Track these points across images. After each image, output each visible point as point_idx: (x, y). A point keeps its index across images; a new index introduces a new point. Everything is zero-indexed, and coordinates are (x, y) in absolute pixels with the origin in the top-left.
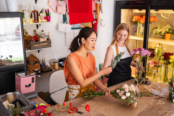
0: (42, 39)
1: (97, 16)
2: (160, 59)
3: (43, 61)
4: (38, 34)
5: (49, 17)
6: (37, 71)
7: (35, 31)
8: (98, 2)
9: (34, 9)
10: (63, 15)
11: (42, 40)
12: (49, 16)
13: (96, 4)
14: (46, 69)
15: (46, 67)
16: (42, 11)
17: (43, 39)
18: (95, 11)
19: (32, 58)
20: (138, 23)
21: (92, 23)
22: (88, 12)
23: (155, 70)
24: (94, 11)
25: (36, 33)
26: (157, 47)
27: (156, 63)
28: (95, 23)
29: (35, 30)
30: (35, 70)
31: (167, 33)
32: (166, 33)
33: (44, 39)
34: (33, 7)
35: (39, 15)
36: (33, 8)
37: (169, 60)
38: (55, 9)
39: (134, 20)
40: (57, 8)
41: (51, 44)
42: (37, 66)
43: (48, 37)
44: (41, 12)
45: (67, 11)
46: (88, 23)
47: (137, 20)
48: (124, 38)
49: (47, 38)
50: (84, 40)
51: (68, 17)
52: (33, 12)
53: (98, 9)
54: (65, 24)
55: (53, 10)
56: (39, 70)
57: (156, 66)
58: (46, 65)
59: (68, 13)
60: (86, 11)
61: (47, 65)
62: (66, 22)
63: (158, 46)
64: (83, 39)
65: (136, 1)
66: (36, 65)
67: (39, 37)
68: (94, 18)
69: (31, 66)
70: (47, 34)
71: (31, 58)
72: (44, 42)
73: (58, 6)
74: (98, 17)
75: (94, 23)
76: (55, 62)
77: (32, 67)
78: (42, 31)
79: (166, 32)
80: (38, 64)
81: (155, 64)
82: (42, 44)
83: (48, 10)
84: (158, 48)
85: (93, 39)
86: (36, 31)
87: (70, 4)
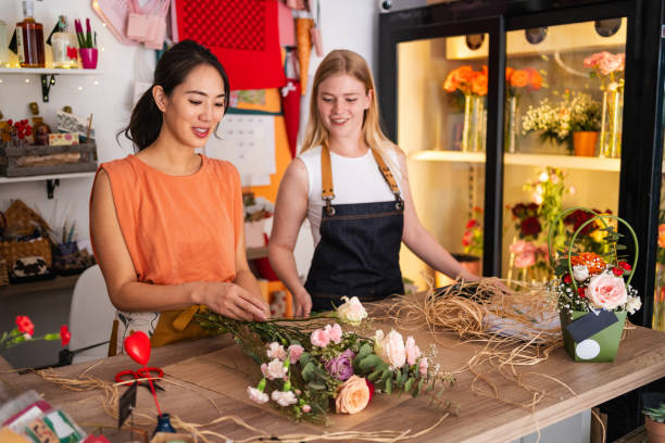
0: (60, 137)
1: (301, 67)
2: (556, 234)
3: (69, 232)
4: (45, 121)
5: (90, 51)
6: (30, 265)
7: (34, 108)
8: (304, 15)
9: (25, 13)
10: (157, 52)
11: (57, 141)
12: (90, 45)
13: (296, 21)
14: (74, 262)
15: (79, 255)
16: (62, 25)
17: (63, 139)
18: (294, 49)
19: (17, 217)
20: (468, 99)
21: (281, 94)
22: (262, 49)
23: (540, 280)
24: (289, 49)
25: (40, 115)
26: (539, 182)
27: (544, 254)
28: (290, 92)
29: (36, 104)
30: (22, 260)
31: (584, 128)
32: (578, 128)
33: (68, 138)
34: (21, 4)
35: (49, 42)
36: (22, 11)
37: (592, 235)
38: (119, 25)
39: (448, 85)
40: (127, 23)
41: (95, 159)
42: (35, 246)
43: (88, 134)
44: (57, 29)
45: (170, 35)
46: (261, 91)
47: (462, 84)
49: (83, 134)
52: (19, 24)
53: (304, 40)
55: (110, 27)
56: (41, 263)
57: (542, 265)
58: (81, 247)
60: (254, 43)
61: (85, 250)
63: (544, 177)
64: (157, 92)
65: (452, 3)
66: (31, 244)
67: (49, 131)
68: (290, 74)
69: (10, 249)
70: (85, 123)
71: (13, 216)
72: (66, 149)
73: (131, 15)
74: (304, 71)
75: (285, 92)
77: (14, 250)
78: (67, 109)
79: (578, 124)
80: (40, 239)
81: (540, 259)
82: (59, 157)
84: (546, 184)
86: (40, 109)
87: (185, 9)
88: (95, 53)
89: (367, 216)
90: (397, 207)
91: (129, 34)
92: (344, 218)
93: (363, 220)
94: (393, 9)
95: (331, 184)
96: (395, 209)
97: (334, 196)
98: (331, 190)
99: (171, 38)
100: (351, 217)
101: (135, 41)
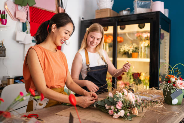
5: (5, 20)
10: (23, 23)
12: (5, 18)
31: (135, 52)
38: (13, 14)
40: (15, 14)
41: (5, 53)
45: (27, 19)
48: (97, 43)
50: (56, 27)
51: (29, 26)
54: (25, 33)
55: (10, 15)
59: (29, 22)
62: (26, 31)
64: (54, 26)
70: (1, 42)
73: (17, 12)
76: (9, 79)
83: (4, 13)
85: (67, 32)
87: (32, 12)
88: (6, 20)
89: (99, 70)
90: (107, 66)
91: (16, 17)
92: (93, 71)
93: (98, 71)
94: (85, 19)
95: (89, 61)
96: (106, 67)
97: (90, 64)
98: (89, 63)
99: (28, 19)
100: (95, 71)
101: (18, 19)
